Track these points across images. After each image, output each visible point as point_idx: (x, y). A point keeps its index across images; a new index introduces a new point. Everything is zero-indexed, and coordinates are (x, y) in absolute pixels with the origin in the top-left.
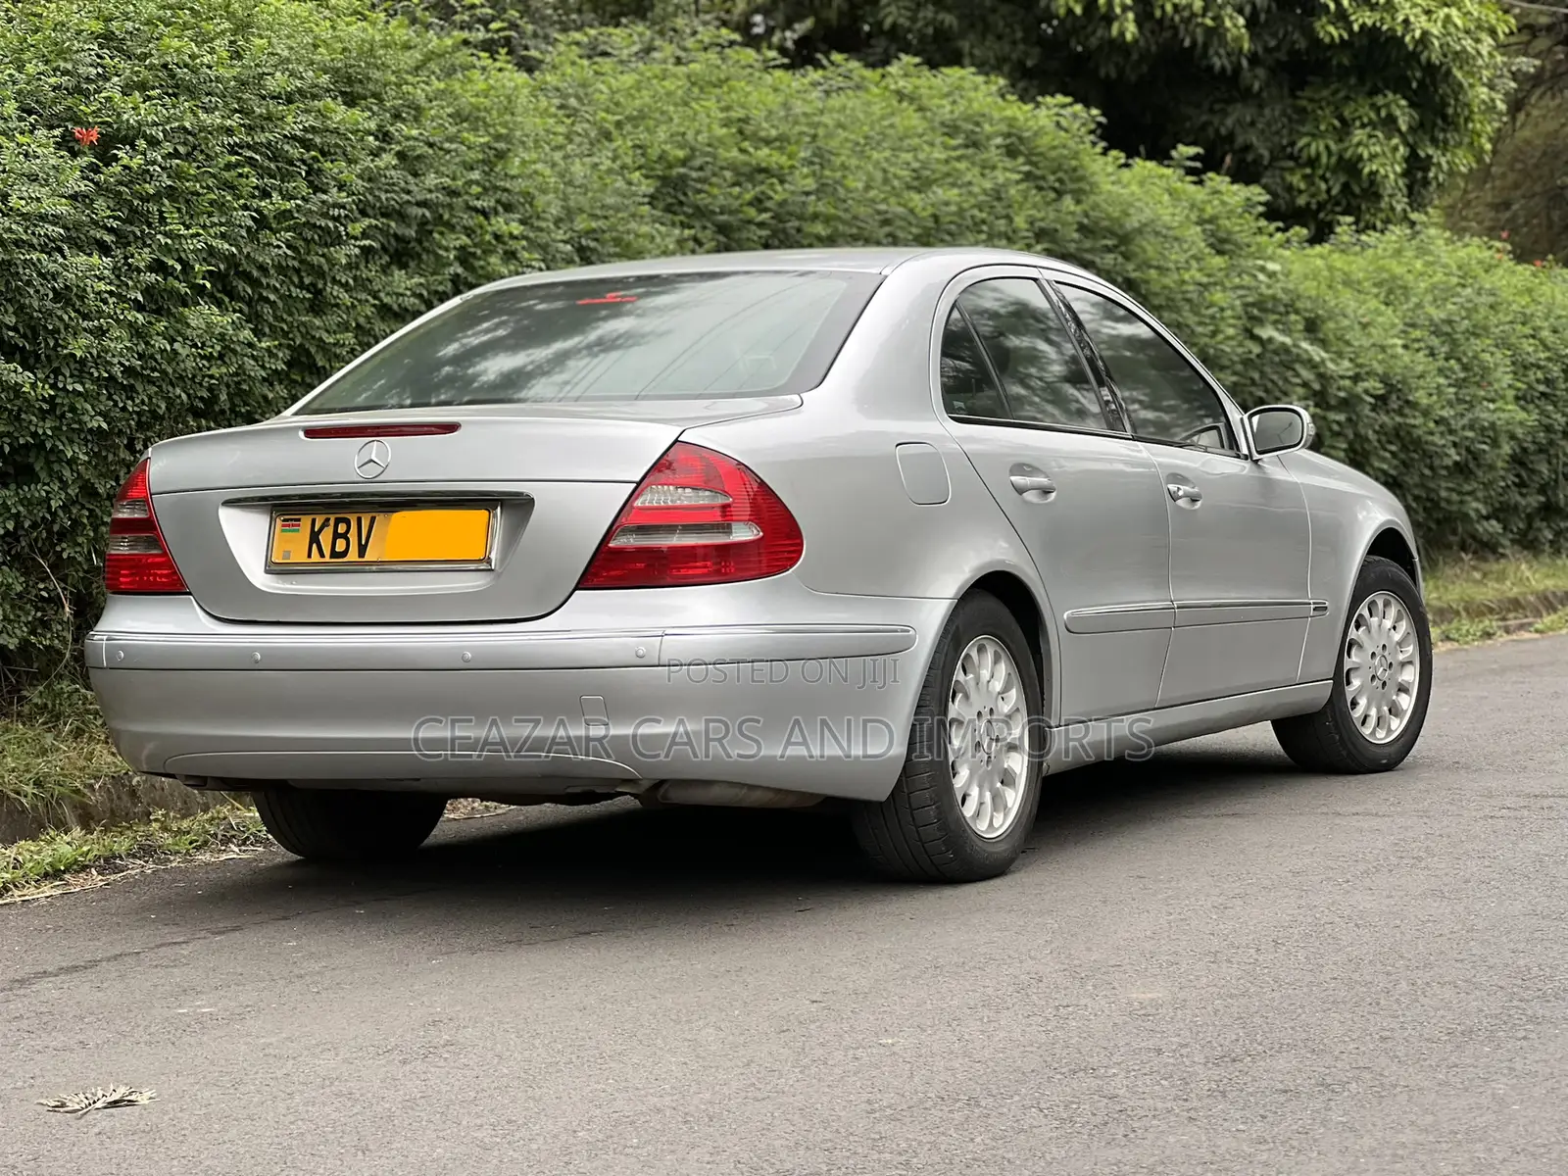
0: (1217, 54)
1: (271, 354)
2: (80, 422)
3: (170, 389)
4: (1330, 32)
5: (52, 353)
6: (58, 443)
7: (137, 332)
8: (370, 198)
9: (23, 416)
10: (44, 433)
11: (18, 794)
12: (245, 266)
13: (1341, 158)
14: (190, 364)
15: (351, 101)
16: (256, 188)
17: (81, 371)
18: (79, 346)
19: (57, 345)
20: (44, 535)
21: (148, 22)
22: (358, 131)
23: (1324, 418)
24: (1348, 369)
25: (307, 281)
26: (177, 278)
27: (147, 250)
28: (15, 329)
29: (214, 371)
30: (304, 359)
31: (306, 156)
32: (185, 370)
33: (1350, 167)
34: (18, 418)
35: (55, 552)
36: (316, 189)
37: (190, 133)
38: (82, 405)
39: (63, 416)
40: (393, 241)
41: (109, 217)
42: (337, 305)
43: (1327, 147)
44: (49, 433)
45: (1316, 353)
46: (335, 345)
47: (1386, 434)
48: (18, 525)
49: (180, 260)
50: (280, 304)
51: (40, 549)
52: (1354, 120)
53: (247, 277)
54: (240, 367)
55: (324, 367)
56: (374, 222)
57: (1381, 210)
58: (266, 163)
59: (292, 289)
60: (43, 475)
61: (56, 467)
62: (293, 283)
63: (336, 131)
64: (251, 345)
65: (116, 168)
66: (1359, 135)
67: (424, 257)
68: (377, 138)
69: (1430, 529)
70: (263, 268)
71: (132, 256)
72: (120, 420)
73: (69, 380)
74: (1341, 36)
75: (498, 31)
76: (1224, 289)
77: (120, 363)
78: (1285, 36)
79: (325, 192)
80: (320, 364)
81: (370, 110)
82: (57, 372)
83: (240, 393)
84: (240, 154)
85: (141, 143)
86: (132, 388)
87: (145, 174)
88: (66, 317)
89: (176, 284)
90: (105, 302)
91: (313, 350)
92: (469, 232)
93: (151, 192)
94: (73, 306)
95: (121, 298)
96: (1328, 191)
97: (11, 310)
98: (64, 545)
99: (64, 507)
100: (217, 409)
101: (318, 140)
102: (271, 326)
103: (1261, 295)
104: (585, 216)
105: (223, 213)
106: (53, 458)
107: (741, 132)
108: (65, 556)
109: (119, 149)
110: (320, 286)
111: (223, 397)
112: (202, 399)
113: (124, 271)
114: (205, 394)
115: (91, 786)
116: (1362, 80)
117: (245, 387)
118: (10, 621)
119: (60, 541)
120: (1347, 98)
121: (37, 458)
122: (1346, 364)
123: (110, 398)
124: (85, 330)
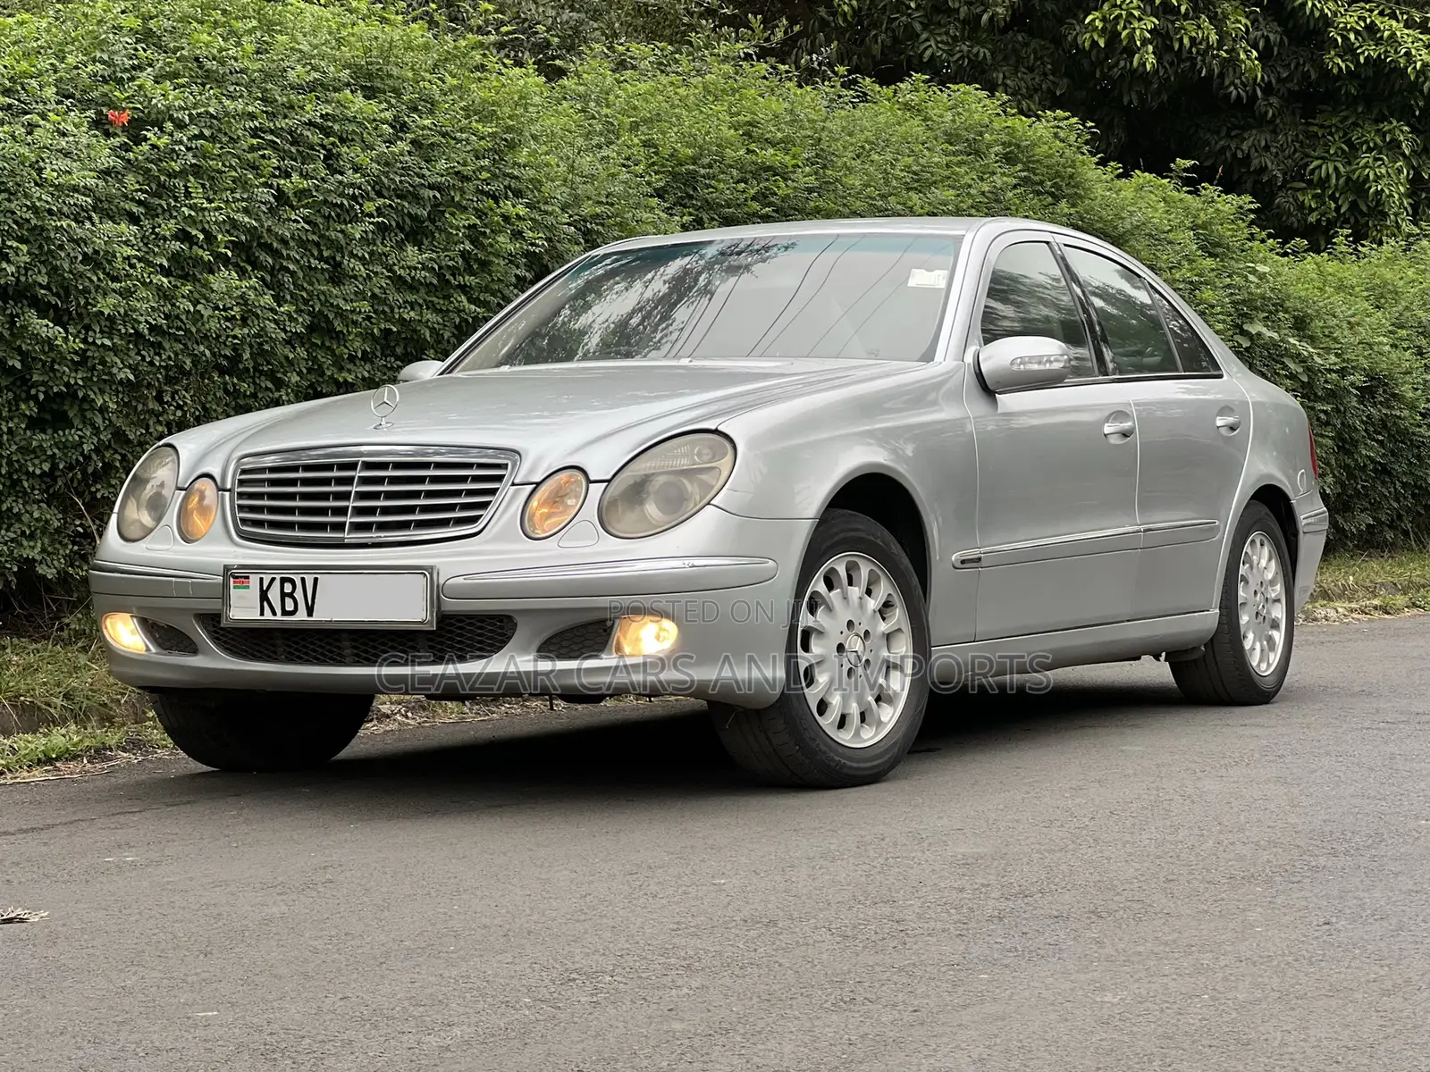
0: (1232, 83)
1: (291, 319)
2: (110, 374)
3: (195, 346)
4: (1337, 63)
5: (83, 311)
6: (90, 393)
7: (165, 295)
8: (385, 181)
9: (56, 367)
10: (76, 383)
11: (50, 706)
12: (267, 239)
13: (1349, 179)
14: (213, 325)
15: (370, 93)
16: (278, 168)
17: (112, 328)
18: (107, 305)
19: (87, 303)
20: (79, 476)
21: (181, 20)
22: (375, 120)
23: (1313, 408)
24: (1335, 364)
25: (326, 254)
26: (201, 247)
27: (173, 221)
28: (47, 288)
29: (237, 332)
30: (323, 325)
31: (326, 142)
32: (209, 330)
33: (1358, 187)
34: (52, 369)
35: (91, 493)
36: (334, 171)
37: (215, 118)
38: (111, 358)
39: (94, 368)
40: (408, 220)
41: (137, 191)
42: (355, 277)
43: (1336, 169)
44: (80, 382)
45: (1306, 349)
46: (353, 312)
47: (1373, 425)
48: (54, 467)
49: (203, 231)
50: (301, 275)
51: (75, 489)
52: (1362, 144)
53: (268, 248)
54: (262, 329)
55: (341, 332)
56: (388, 202)
57: (1388, 227)
58: (287, 147)
59: (312, 261)
60: (77, 422)
61: (89, 414)
62: (313, 255)
63: (353, 120)
64: (272, 310)
65: (145, 147)
66: (1366, 158)
67: (437, 235)
68: (393, 127)
69: (1419, 514)
70: (284, 241)
71: (160, 226)
72: (148, 373)
73: (98, 335)
74: (1347, 66)
75: (508, 33)
76: (1215, 288)
77: (146, 321)
78: (1296, 68)
79: (342, 174)
80: (338, 329)
81: (388, 102)
82: (88, 328)
83: (263, 353)
84: (263, 138)
85: (169, 126)
86: (160, 345)
87: (172, 154)
88: (95, 279)
89: (200, 252)
90: (132, 266)
91: (331, 316)
92: (480, 214)
93: (178, 169)
94: (104, 269)
95: (149, 263)
96: (1338, 209)
97: (44, 271)
98: (99, 486)
99: (97, 450)
100: (241, 366)
101: (336, 127)
102: (292, 295)
103: (1251, 293)
104: (590, 202)
105: (245, 190)
106: (86, 406)
107: (748, 134)
108: (99, 496)
109: (148, 130)
110: (338, 259)
111: (246, 356)
112: (225, 357)
113: (151, 240)
114: (228, 352)
115: (119, 701)
116: (1369, 108)
117: (266, 347)
118: (49, 554)
119: (95, 482)
120: (1355, 124)
121: (71, 406)
122: (1333, 359)
123: (138, 353)
124: (114, 291)
